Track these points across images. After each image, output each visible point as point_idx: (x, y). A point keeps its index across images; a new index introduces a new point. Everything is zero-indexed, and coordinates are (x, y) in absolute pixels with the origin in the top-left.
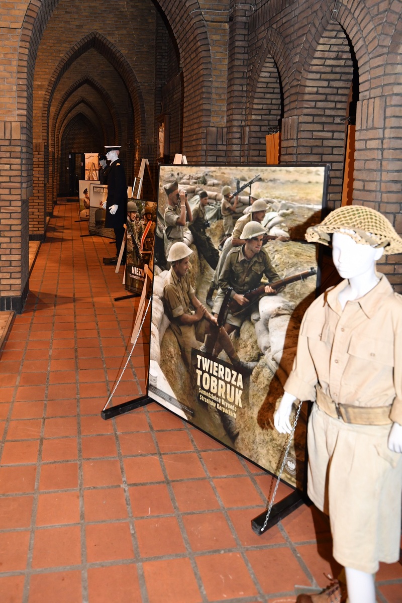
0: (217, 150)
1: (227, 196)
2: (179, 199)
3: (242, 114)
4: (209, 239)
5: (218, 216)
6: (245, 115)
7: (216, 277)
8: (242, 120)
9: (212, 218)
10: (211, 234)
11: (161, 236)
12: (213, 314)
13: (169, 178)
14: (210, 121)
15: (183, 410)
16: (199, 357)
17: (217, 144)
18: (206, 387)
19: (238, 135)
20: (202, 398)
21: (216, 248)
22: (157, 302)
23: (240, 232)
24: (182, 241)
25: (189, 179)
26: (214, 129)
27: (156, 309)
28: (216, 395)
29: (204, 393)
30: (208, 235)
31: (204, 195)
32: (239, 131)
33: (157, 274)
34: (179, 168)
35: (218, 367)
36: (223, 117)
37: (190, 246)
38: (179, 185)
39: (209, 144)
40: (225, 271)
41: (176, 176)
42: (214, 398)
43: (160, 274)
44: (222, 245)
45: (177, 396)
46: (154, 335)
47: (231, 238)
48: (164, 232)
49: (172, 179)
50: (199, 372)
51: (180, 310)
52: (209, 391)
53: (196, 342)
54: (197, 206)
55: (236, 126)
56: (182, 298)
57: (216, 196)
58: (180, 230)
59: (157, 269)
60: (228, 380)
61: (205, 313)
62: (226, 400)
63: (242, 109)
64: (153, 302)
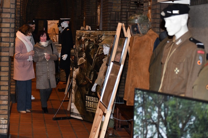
0: (115, 23)
1: (95, 41)
2: (82, 42)
3: (127, 6)
4: (90, 55)
5: (93, 48)
6: (129, 6)
7: (92, 68)
8: (127, 9)
9: (91, 48)
10: (91, 54)
11: (76, 56)
12: (91, 80)
13: (79, 35)
14: (112, 8)
15: (81, 117)
16: (87, 96)
17: (115, 20)
18: (88, 106)
19: (125, 16)
20: (87, 110)
21: (92, 58)
22: (74, 81)
23: (98, 52)
24: (83, 57)
25: (85, 35)
26: (114, 13)
27: (74, 83)
28: (91, 107)
29: (88, 108)
30: (90, 54)
31: (89, 40)
32: (125, 14)
33: (74, 71)
34: (82, 31)
35: (92, 98)
36: (119, 6)
37: (85, 59)
38: (82, 37)
39: (111, 20)
40: (94, 66)
41: (81, 34)
42: (91, 109)
43: (75, 70)
44: (94, 57)
45: (80, 113)
46: (73, 93)
47: (96, 54)
48: (77, 54)
49: (80, 35)
50: (86, 102)
51: (81, 82)
52: (89, 107)
53: (86, 91)
54: (87, 44)
55: (124, 12)
56: (82, 77)
57: (93, 40)
58: (82, 53)
59: (75, 68)
60: (94, 101)
61: (89, 81)
62: (94, 108)
63: (127, 3)
64: (73, 81)
